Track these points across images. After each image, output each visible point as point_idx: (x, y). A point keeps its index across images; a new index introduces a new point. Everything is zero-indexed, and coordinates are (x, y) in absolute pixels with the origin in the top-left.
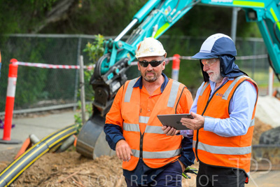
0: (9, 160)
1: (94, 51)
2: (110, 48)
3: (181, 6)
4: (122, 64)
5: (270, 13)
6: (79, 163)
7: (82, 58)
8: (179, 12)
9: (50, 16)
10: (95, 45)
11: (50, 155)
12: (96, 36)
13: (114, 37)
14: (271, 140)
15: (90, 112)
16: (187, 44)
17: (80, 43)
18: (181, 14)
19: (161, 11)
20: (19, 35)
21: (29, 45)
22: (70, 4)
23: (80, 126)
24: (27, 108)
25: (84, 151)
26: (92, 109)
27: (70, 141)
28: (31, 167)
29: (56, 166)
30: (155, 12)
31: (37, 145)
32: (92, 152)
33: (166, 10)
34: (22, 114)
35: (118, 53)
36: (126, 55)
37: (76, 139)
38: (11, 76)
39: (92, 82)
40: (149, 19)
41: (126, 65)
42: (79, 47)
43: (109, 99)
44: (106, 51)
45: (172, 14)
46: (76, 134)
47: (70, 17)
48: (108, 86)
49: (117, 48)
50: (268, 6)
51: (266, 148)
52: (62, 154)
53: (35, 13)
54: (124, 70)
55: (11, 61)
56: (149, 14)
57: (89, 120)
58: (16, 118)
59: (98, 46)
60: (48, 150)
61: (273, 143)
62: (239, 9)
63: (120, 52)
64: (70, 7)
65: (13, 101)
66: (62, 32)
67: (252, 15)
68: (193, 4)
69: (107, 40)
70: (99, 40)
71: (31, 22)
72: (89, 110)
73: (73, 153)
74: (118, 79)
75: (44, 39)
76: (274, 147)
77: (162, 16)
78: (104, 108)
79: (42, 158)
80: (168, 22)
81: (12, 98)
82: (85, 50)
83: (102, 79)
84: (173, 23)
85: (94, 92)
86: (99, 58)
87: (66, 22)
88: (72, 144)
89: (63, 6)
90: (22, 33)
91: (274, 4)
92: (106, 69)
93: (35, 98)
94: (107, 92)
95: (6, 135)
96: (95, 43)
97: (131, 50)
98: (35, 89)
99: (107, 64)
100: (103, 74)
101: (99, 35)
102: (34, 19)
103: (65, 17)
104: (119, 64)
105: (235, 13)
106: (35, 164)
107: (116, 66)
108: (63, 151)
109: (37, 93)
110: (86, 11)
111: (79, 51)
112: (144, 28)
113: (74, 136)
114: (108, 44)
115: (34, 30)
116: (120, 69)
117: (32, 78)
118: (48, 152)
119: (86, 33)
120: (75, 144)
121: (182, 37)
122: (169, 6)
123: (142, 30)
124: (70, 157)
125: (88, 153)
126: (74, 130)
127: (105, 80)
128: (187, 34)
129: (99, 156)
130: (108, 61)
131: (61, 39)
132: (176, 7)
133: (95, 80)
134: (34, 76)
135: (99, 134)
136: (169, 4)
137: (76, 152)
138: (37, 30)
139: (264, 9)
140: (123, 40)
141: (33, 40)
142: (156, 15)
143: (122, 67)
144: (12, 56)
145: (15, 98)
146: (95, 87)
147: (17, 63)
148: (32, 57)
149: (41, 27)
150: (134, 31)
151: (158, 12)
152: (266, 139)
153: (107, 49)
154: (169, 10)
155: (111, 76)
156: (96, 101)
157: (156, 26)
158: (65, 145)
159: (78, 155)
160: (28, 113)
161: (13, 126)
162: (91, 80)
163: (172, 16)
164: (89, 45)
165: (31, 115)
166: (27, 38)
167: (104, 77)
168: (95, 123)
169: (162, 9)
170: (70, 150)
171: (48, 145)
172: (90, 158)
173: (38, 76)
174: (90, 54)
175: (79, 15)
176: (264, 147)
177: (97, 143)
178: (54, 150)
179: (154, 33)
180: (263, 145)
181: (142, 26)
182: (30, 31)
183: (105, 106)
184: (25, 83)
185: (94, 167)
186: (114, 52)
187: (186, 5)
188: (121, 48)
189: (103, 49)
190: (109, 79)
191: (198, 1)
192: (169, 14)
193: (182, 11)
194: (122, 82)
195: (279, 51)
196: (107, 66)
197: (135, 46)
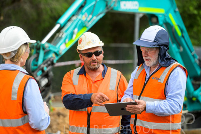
2: (38, 49)
3: (96, 12)
4: (49, 62)
5: (169, 18)
18: (96, 19)
19: (80, 16)
30: (74, 18)
33: (84, 16)
35: (45, 53)
40: (69, 24)
41: (52, 63)
44: (35, 52)
45: (89, 19)
49: (44, 49)
50: (167, 12)
54: (50, 67)
56: (69, 20)
63: (47, 53)
67: (154, 20)
68: (106, 11)
74: (46, 75)
77: (80, 22)
80: (86, 26)
84: (90, 27)
91: (172, 10)
92: (35, 67)
97: (56, 51)
99: (36, 63)
100: (33, 71)
104: (47, 62)
107: (44, 64)
112: (66, 31)
114: (36, 46)
116: (47, 67)
122: (87, 13)
123: (65, 33)
127: (35, 76)
130: (37, 59)
132: (92, 13)
136: (86, 11)
139: (164, 15)
140: (49, 41)
142: (75, 20)
143: (49, 65)
150: (57, 34)
151: (77, 18)
153: (35, 50)
154: (86, 16)
155: (40, 73)
157: (76, 30)
163: (89, 21)
179: (74, 36)
181: (64, 30)
186: (42, 53)
187: (100, 11)
188: (48, 49)
190: (38, 75)
191: (110, 9)
192: (86, 20)
193: (98, 15)
194: (49, 78)
195: (177, 50)
196: (36, 65)
197: (59, 47)
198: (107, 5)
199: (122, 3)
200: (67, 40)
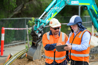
0: (3, 63)
1: (31, 23)
2: (37, 22)
3: (61, 6)
4: (42, 27)
5: (92, 7)
6: (28, 62)
7: (27, 26)
8: (60, 8)
9: (15, 12)
10: (32, 21)
11: (18, 60)
13: (38, 18)
14: (94, 51)
15: (31, 45)
16: (63, 19)
17: (26, 20)
18: (61, 9)
19: (54, 8)
20: (4, 19)
21: (8, 22)
22: (21, 7)
23: (28, 49)
24: (8, 44)
25: (30, 58)
26: (31, 43)
27: (24, 55)
29: (20, 64)
30: (52, 8)
31: (13, 57)
32: (32, 58)
33: (56, 8)
34: (7, 46)
35: (40, 23)
36: (43, 24)
37: (27, 54)
38: (2, 33)
39: (31, 34)
40: (50, 11)
41: (43, 27)
42: (25, 22)
44: (36, 23)
45: (58, 9)
46: (26, 52)
47: (22, 12)
48: (37, 35)
49: (39, 22)
50: (91, 5)
51: (93, 54)
52: (22, 59)
53: (10, 11)
54: (42, 29)
55: (2, 28)
56: (50, 9)
57: (31, 47)
58: (5, 48)
59: (33, 21)
60: (17, 58)
61: (95, 52)
62: (81, 6)
63: (41, 23)
64: (22, 8)
65: (4, 42)
66: (19, 17)
67: (86, 8)
68: (65, 5)
69: (36, 19)
70: (33, 19)
71: (8, 14)
72: (31, 44)
73: (26, 59)
74: (40, 32)
75: (13, 20)
76: (95, 53)
77: (54, 10)
78: (36, 43)
79: (15, 61)
80: (56, 12)
81: (3, 41)
82: (28, 23)
83: (35, 33)
84: (58, 12)
85: (32, 37)
86: (33, 25)
87: (20, 13)
88: (25, 56)
89: (19, 8)
90: (5, 18)
91: (93, 4)
92: (36, 29)
93: (11, 41)
94: (37, 37)
95: (2, 54)
96: (31, 20)
97: (44, 22)
98: (11, 37)
99: (36, 27)
100: (35, 31)
101: (33, 18)
102: (9, 13)
103: (20, 12)
104: (40, 27)
105: (80, 8)
106: (13, 63)
107: (40, 28)
108: (22, 58)
109: (12, 39)
110: (27, 9)
111: (25, 23)
112: (49, 14)
113: (26, 53)
114: (36, 20)
115: (9, 17)
116: (41, 29)
117: (10, 34)
119: (27, 17)
120: (26, 56)
121: (61, 17)
122: (57, 6)
123: (48, 15)
124: (25, 60)
125: (31, 59)
126: (25, 51)
127: (36, 33)
128: (63, 16)
129: (35, 60)
130: (37, 26)
131: (19, 19)
132: (59, 6)
133: (32, 33)
134: (10, 33)
135: (35, 52)
136: (57, 5)
137: (27, 59)
138: (10, 17)
139: (90, 6)
140: (41, 19)
141: (9, 20)
142: (52, 9)
143: (42, 28)
144: (2, 26)
145: (4, 41)
146: (32, 36)
147: (4, 29)
148: (9, 26)
149: (12, 16)
150: (45, 15)
151: (53, 9)
152: (92, 51)
153: (36, 22)
154: (57, 8)
155: (38, 31)
156: (33, 40)
157: (53, 14)
158: (23, 56)
159: (28, 60)
160: (9, 46)
161: (4, 51)
162: (31, 33)
163: (58, 10)
164: (29, 21)
165: (10, 46)
166: (7, 20)
167: (35, 32)
168: (33, 48)
169: (54, 7)
170: (25, 58)
171: (17, 57)
173: (12, 33)
174: (30, 24)
175: (25, 11)
176: (92, 54)
177: (34, 55)
178: (19, 58)
179: (52, 16)
180: (92, 53)
182: (8, 17)
183: (36, 42)
184: (7, 35)
186: (38, 23)
187: (63, 6)
188: (41, 22)
189: (34, 22)
190: (37, 32)
191: (67, 4)
192: (57, 9)
193: (61, 7)
194: (42, 33)
195: (95, 20)
196: (36, 28)
197: (46, 21)
198: (65, 3)
199: (72, 2)
200: (49, 18)
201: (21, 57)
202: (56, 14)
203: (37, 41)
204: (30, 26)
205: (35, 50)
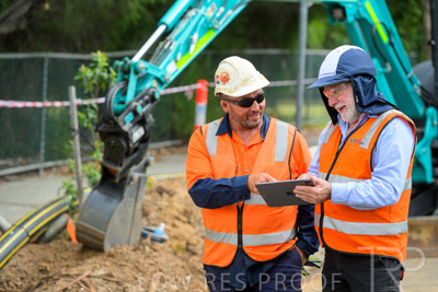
1: (91, 78)
2: (126, 72)
3: (231, 2)
4: (147, 97)
5: (366, 10)
6: (82, 259)
7: (73, 90)
8: (230, 12)
10: (92, 68)
11: (34, 248)
12: (94, 54)
17: (46, 66)
18: (232, 14)
19: (202, 11)
22: (30, 4)
23: (74, 199)
25: (89, 239)
27: (60, 223)
28: (7, 267)
29: (44, 264)
30: (192, 13)
31: (11, 232)
32: (102, 240)
33: (209, 9)
35: (139, 79)
36: (151, 84)
39: (100, 128)
40: (183, 24)
41: (153, 99)
43: (127, 155)
44: (119, 78)
45: (218, 15)
46: (67, 212)
48: (127, 133)
49: (136, 72)
56: (183, 17)
57: (95, 188)
59: (98, 71)
60: (27, 239)
62: (310, 4)
63: (142, 79)
64: (31, 9)
67: (338, 13)
70: (100, 60)
74: (141, 121)
77: (203, 20)
78: (120, 169)
79: (21, 253)
80: (212, 28)
82: (77, 78)
83: (116, 124)
84: (221, 29)
88: (65, 228)
89: (21, 7)
92: (121, 107)
94: (124, 144)
96: (92, 65)
97: (159, 75)
99: (122, 99)
100: (118, 114)
101: (99, 54)
104: (142, 98)
105: (304, 11)
106: (12, 263)
107: (138, 101)
108: (49, 241)
111: (46, 79)
112: (176, 39)
113: (66, 216)
114: (123, 66)
116: (143, 106)
118: (28, 242)
122: (214, 4)
123: (175, 43)
124: (67, 250)
125: (96, 242)
126: (64, 206)
127: (121, 124)
129: (113, 245)
130: (124, 92)
132: (224, 4)
133: (104, 125)
135: (114, 211)
139: (356, 4)
140: (147, 57)
142: (193, 17)
143: (147, 102)
146: (104, 136)
150: (161, 44)
151: (197, 13)
153: (120, 75)
154: (213, 9)
155: (129, 117)
156: (107, 158)
157: (196, 36)
158: (52, 231)
159: (79, 246)
162: (98, 125)
163: (219, 19)
164: (83, 68)
167: (119, 119)
168: (105, 194)
169: (203, 8)
171: (27, 232)
172: (99, 250)
174: (85, 83)
177: (110, 225)
178: (34, 239)
179: (193, 47)
181: (172, 36)
183: (121, 165)
185: (107, 263)
186: (133, 79)
187: (238, 1)
188: (144, 72)
190: (126, 122)
192: (214, 16)
193: (234, 9)
194: (147, 126)
195: (380, 69)
196: (123, 103)
197: (165, 68)
200: (179, 55)
201: (43, 234)
202: (210, 37)
203: (126, 162)
204: (86, 91)
205: (115, 201)
